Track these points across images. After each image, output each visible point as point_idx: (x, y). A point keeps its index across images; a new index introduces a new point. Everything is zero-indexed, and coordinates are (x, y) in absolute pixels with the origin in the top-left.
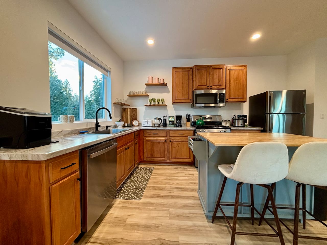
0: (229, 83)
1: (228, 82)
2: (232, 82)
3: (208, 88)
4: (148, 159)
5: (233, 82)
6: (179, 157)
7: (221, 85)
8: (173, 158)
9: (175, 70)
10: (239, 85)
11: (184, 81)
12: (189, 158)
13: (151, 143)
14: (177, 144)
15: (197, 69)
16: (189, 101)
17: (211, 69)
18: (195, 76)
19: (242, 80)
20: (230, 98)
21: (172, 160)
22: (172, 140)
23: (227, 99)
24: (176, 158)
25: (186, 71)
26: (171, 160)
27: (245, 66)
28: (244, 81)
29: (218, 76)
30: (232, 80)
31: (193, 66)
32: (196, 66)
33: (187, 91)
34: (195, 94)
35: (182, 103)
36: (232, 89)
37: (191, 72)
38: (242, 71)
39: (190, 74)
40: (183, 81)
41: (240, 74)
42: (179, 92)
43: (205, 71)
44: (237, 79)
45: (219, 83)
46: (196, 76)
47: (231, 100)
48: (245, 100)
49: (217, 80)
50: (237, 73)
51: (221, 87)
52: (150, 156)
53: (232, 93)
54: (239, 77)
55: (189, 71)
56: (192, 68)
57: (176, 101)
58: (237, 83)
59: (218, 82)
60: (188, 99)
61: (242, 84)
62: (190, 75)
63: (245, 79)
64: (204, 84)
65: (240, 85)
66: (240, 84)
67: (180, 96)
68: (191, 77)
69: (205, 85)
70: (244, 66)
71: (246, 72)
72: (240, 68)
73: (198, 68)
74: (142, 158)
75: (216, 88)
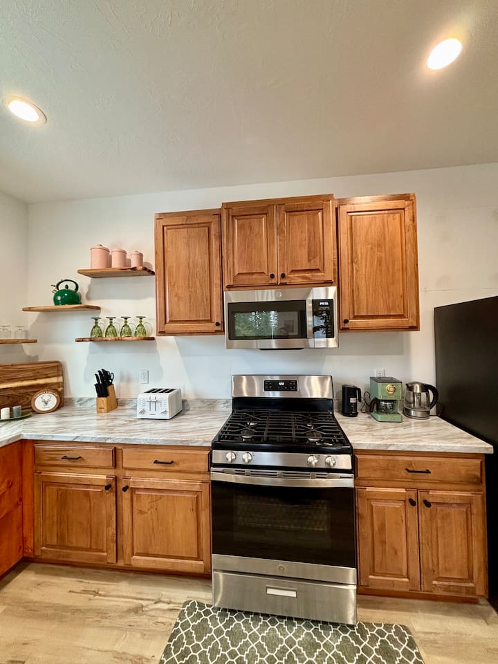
0: (352, 262)
1: (345, 260)
2: (362, 258)
3: (273, 281)
4: (50, 553)
5: (364, 256)
6: (158, 550)
7: (318, 270)
8: (138, 554)
9: (162, 222)
10: (388, 268)
11: (194, 257)
12: (198, 558)
13: (60, 492)
14: (149, 501)
15: (233, 216)
16: (211, 327)
17: (281, 215)
18: (228, 239)
19: (398, 251)
20: (355, 317)
21: (132, 563)
22: (134, 482)
23: (346, 321)
24: (148, 555)
25: (199, 225)
26: (130, 560)
27: (409, 197)
28: (408, 253)
29: (309, 239)
30: (361, 249)
31: (220, 206)
32: (228, 206)
33: (207, 293)
34: (229, 304)
35: (191, 333)
36: (364, 283)
37: (214, 228)
38: (397, 216)
39: (213, 232)
40: (189, 257)
41: (390, 228)
42: (179, 298)
43: (260, 222)
44: (380, 245)
45: (312, 261)
46: (231, 240)
47: (361, 323)
48: (412, 322)
49: (305, 251)
50: (381, 225)
51: (319, 276)
52: (54, 541)
53: (363, 296)
54: (387, 239)
55: (208, 225)
56: (217, 214)
57: (170, 327)
58: (380, 261)
59: (309, 261)
60: (210, 321)
61: (398, 265)
62: (213, 238)
63: (409, 246)
64: (260, 266)
65: (390, 267)
66: (394, 265)
67: (182, 311)
68: (215, 244)
69: (263, 273)
70: (406, 197)
71: (414, 219)
72: (392, 204)
73: (235, 210)
74: (30, 544)
75: (300, 281)
